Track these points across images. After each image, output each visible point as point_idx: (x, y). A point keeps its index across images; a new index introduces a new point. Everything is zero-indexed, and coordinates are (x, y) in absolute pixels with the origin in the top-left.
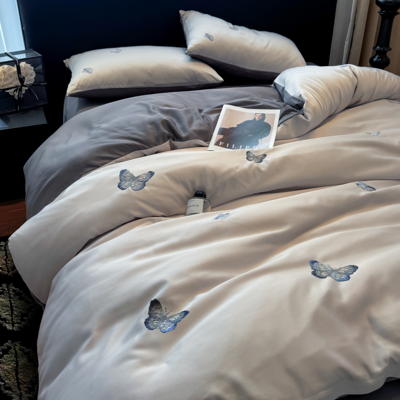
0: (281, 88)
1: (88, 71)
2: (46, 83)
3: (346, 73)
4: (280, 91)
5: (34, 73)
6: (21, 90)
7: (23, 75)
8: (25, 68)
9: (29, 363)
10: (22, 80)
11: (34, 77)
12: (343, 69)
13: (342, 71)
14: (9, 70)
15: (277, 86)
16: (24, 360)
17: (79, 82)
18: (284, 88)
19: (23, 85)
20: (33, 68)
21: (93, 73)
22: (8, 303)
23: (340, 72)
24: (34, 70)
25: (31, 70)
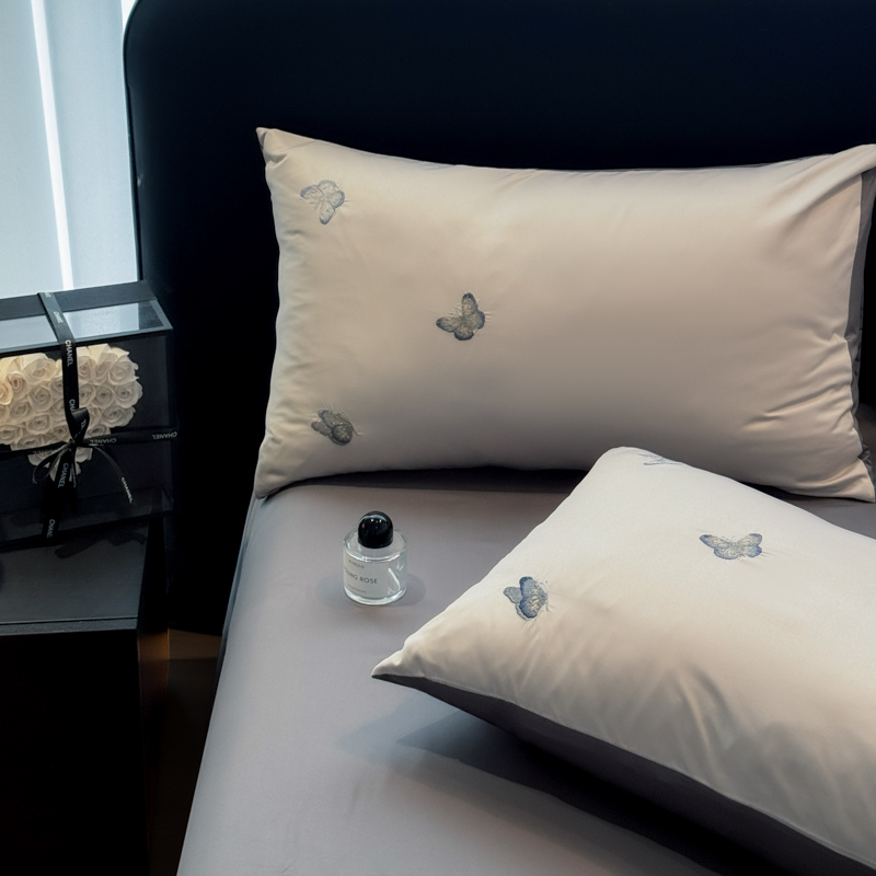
2: (173, 435)
5: (137, 393)
6: (69, 458)
8: (103, 366)
10: (77, 423)
11: (135, 401)
14: (39, 373)
19: (79, 440)
20: (135, 366)
24: (137, 373)
25: (125, 373)
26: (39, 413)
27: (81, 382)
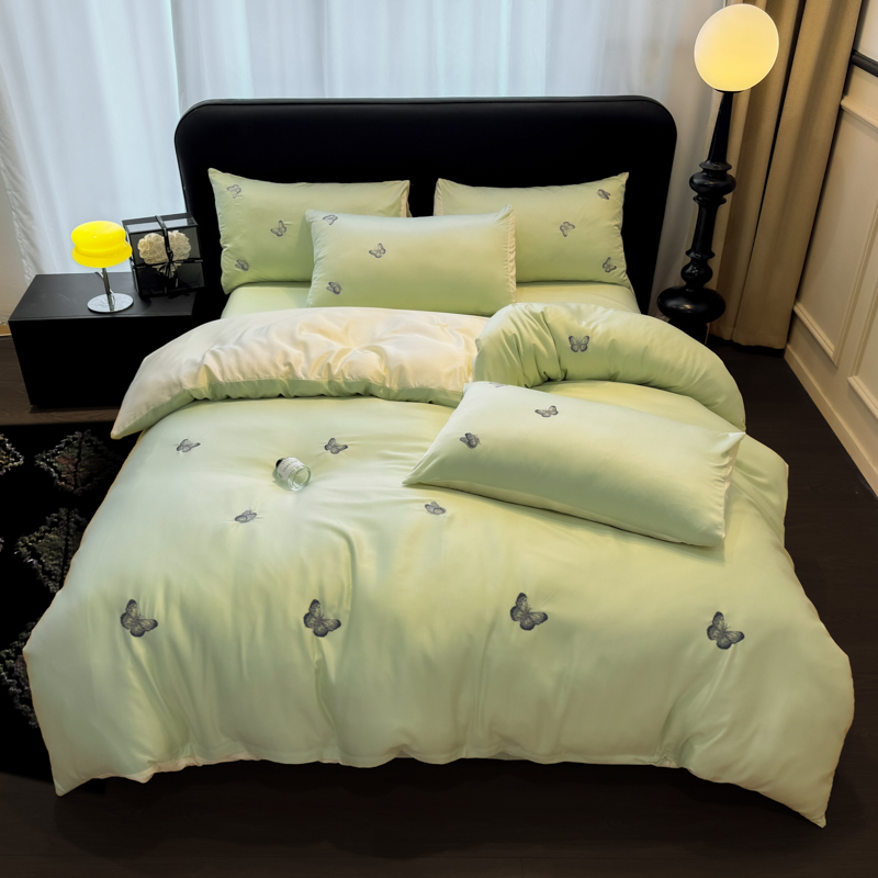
2: (202, 261)
5: (189, 248)
6: (169, 267)
7: (173, 248)
8: (178, 238)
10: (170, 254)
14: (158, 240)
19: (171, 262)
22: (62, 544)
26: (158, 253)
27: (171, 243)
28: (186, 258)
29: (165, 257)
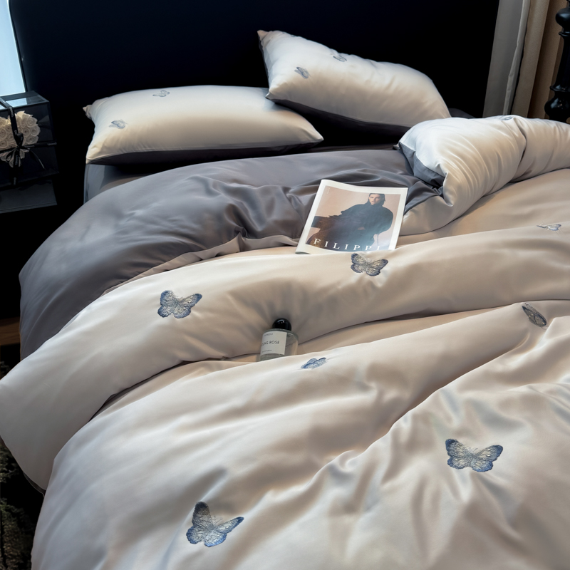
0: (410, 153)
1: (118, 126)
2: (55, 144)
3: (508, 130)
4: (408, 157)
5: (38, 131)
6: (17, 154)
7: (21, 131)
8: (24, 120)
9: (19, 529)
10: (19, 139)
11: (38, 133)
12: (505, 124)
13: (504, 125)
15: (404, 149)
16: (12, 525)
17: (105, 142)
18: (414, 152)
19: (20, 146)
20: (36, 120)
21: (125, 129)
23: (500, 128)
24: (37, 123)
25: (33, 122)
27: (18, 126)
28: (35, 142)
29: (13, 143)
